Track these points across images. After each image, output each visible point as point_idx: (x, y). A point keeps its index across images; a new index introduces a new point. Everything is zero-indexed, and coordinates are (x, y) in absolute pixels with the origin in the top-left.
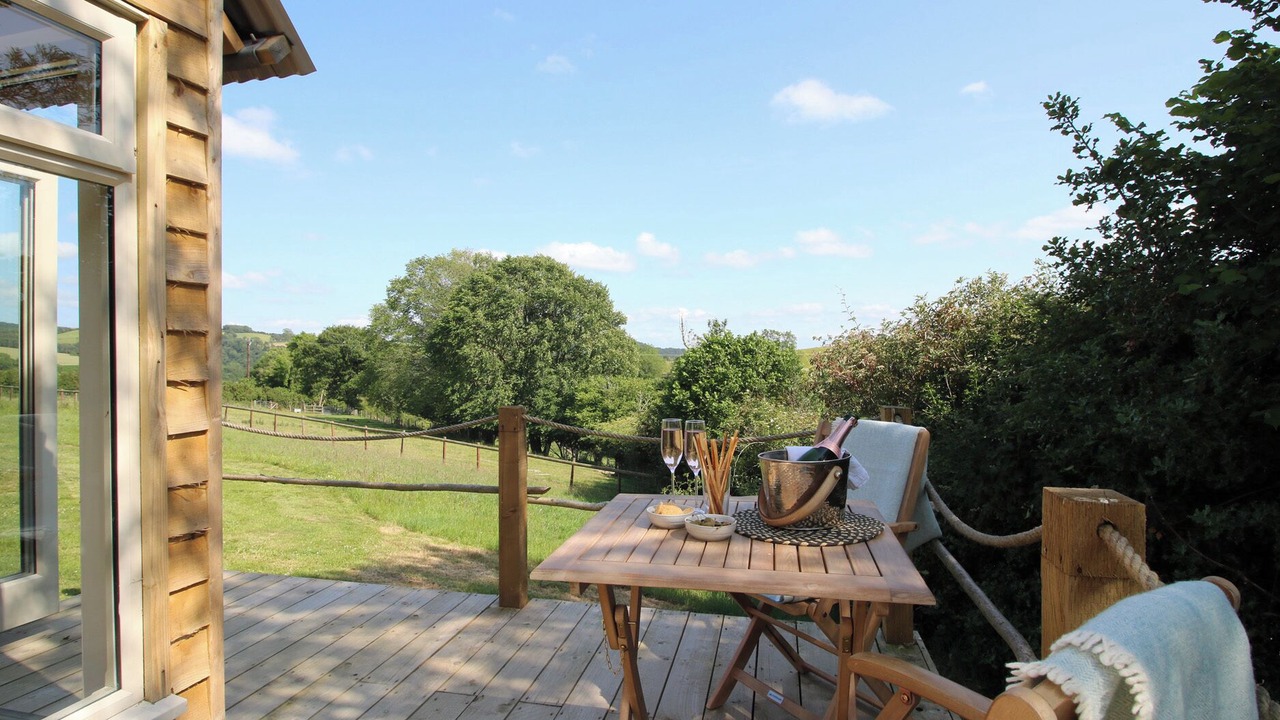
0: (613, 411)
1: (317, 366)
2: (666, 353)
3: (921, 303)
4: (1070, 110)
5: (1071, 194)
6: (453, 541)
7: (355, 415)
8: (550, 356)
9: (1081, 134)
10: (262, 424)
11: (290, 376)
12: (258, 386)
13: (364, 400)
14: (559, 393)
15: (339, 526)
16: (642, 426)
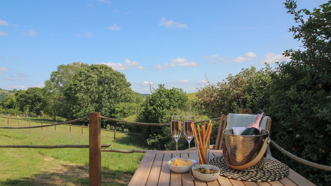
0: (127, 114)
1: (25, 101)
2: (144, 95)
3: (230, 76)
4: (293, 6)
5: (293, 35)
6: (72, 162)
7: (39, 117)
8: (107, 97)
9: (297, 14)
10: (4, 121)
11: (15, 104)
12: (3, 108)
13: (42, 112)
14: (110, 109)
15: (28, 159)
16: (138, 119)
